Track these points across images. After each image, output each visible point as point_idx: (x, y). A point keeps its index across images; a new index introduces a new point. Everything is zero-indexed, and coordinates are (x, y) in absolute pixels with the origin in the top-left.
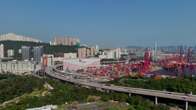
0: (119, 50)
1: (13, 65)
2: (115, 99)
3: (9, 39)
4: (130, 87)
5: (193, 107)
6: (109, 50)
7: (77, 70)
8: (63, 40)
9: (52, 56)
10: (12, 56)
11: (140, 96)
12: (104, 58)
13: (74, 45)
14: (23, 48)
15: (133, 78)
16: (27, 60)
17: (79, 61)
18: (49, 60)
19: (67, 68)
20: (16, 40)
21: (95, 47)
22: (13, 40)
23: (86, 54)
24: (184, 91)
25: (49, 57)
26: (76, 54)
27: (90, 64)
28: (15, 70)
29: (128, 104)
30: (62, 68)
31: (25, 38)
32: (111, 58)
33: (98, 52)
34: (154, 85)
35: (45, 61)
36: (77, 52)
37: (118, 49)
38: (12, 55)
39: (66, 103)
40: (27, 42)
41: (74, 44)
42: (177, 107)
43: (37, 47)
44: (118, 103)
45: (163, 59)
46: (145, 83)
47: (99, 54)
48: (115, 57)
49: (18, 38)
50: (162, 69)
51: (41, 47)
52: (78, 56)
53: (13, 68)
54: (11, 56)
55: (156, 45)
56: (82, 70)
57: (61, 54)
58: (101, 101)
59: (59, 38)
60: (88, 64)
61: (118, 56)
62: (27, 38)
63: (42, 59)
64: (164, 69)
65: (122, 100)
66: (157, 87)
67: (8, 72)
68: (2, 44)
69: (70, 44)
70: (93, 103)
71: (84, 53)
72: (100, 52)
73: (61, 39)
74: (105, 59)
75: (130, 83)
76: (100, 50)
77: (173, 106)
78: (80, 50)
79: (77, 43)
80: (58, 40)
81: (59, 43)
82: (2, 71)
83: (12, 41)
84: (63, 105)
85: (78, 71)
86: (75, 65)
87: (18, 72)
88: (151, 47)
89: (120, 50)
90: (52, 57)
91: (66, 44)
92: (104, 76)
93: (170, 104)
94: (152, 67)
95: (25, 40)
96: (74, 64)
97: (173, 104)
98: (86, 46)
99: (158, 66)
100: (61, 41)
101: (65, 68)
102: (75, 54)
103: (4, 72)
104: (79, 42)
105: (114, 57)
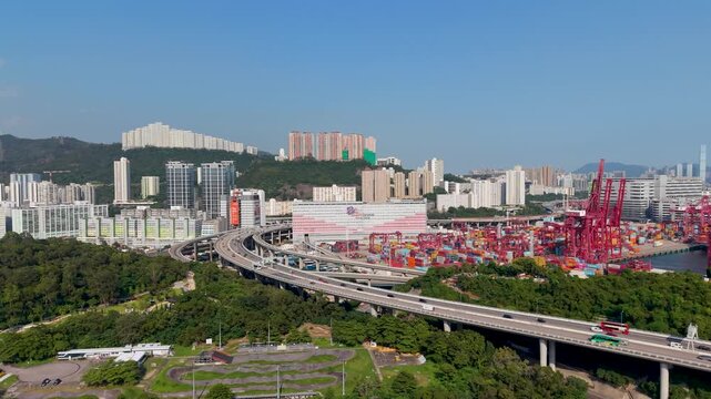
0: (518, 175)
1: (132, 222)
2: (381, 340)
3: (151, 143)
4: (477, 302)
5: (696, 392)
6: (490, 176)
7: (334, 243)
8: (315, 140)
9: (261, 193)
10: (153, 196)
11: (476, 334)
12: (456, 206)
13: (354, 160)
14: (170, 167)
15: (501, 272)
16: (178, 208)
17: (349, 213)
18: (247, 207)
19: (306, 235)
20: (172, 146)
21: (430, 163)
22: (165, 146)
23: (393, 190)
24: (674, 327)
25: (246, 198)
26: (354, 188)
27: (387, 225)
28: (139, 237)
29: (422, 359)
30: (291, 237)
31: (200, 137)
32: (488, 205)
33: (438, 185)
34: (564, 298)
35: (235, 210)
36: (357, 182)
37: (513, 173)
38: (151, 193)
39: (209, 341)
40: (204, 150)
41: (355, 154)
42: (631, 387)
43: (214, 165)
44: (390, 353)
45: (692, 210)
46: (536, 291)
47: (440, 190)
48: (504, 202)
49: (180, 139)
50: (686, 247)
51: (227, 163)
52: (359, 197)
53: (132, 232)
54: (149, 197)
55: (703, 157)
56: (354, 245)
57: (306, 188)
58: (332, 344)
59: (303, 136)
60: (381, 222)
61: (516, 197)
62: (207, 138)
63: (223, 204)
64: (691, 249)
65: (405, 342)
66: (573, 306)
67: (116, 244)
68: (122, 159)
69: (339, 157)
70: (301, 347)
71: (383, 188)
72: (447, 183)
73: (308, 140)
74: (461, 207)
75: (479, 287)
76: (447, 177)
77: (614, 384)
78: (367, 175)
79: (365, 151)
80: (298, 141)
81: (304, 154)
82: (102, 240)
83: (161, 149)
84: (194, 348)
85: (339, 247)
86: (333, 226)
87: (147, 244)
88: (680, 168)
89: (523, 173)
90: (256, 197)
91: (328, 158)
92: (420, 265)
93: (601, 373)
94: (637, 242)
95: (199, 146)
96: (328, 221)
97: (616, 375)
98: (397, 162)
99: (670, 239)
100: (309, 146)
101: (297, 235)
102: (351, 191)
103: (105, 243)
104: (373, 149)
105: (499, 203)
